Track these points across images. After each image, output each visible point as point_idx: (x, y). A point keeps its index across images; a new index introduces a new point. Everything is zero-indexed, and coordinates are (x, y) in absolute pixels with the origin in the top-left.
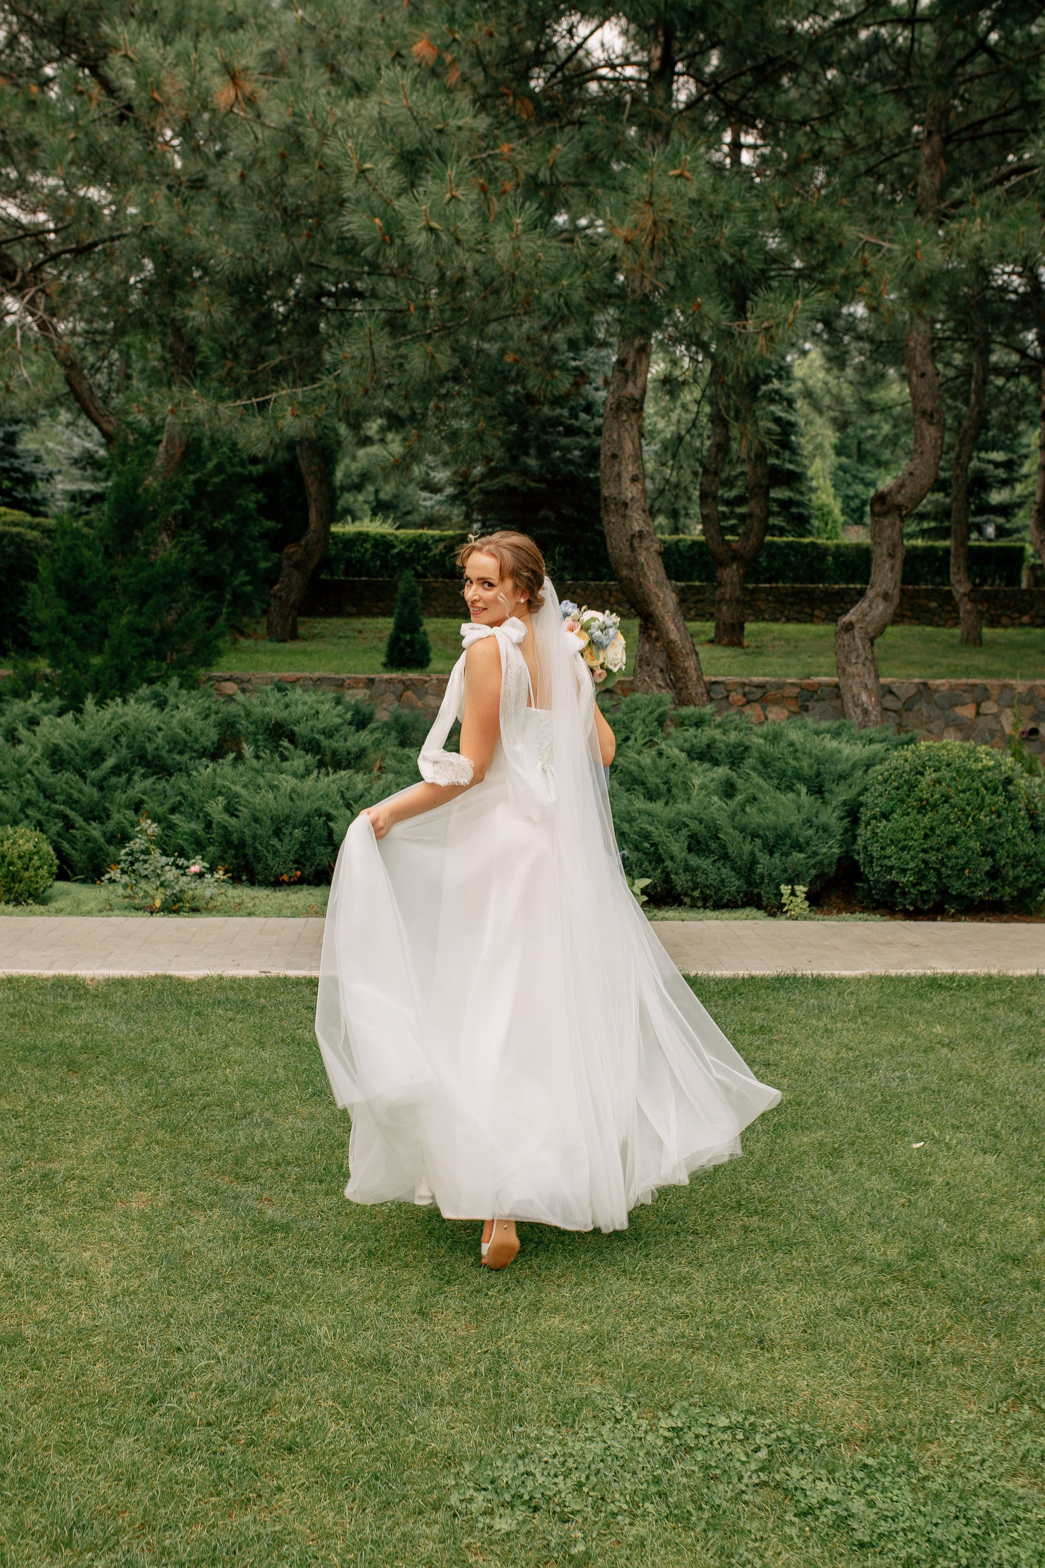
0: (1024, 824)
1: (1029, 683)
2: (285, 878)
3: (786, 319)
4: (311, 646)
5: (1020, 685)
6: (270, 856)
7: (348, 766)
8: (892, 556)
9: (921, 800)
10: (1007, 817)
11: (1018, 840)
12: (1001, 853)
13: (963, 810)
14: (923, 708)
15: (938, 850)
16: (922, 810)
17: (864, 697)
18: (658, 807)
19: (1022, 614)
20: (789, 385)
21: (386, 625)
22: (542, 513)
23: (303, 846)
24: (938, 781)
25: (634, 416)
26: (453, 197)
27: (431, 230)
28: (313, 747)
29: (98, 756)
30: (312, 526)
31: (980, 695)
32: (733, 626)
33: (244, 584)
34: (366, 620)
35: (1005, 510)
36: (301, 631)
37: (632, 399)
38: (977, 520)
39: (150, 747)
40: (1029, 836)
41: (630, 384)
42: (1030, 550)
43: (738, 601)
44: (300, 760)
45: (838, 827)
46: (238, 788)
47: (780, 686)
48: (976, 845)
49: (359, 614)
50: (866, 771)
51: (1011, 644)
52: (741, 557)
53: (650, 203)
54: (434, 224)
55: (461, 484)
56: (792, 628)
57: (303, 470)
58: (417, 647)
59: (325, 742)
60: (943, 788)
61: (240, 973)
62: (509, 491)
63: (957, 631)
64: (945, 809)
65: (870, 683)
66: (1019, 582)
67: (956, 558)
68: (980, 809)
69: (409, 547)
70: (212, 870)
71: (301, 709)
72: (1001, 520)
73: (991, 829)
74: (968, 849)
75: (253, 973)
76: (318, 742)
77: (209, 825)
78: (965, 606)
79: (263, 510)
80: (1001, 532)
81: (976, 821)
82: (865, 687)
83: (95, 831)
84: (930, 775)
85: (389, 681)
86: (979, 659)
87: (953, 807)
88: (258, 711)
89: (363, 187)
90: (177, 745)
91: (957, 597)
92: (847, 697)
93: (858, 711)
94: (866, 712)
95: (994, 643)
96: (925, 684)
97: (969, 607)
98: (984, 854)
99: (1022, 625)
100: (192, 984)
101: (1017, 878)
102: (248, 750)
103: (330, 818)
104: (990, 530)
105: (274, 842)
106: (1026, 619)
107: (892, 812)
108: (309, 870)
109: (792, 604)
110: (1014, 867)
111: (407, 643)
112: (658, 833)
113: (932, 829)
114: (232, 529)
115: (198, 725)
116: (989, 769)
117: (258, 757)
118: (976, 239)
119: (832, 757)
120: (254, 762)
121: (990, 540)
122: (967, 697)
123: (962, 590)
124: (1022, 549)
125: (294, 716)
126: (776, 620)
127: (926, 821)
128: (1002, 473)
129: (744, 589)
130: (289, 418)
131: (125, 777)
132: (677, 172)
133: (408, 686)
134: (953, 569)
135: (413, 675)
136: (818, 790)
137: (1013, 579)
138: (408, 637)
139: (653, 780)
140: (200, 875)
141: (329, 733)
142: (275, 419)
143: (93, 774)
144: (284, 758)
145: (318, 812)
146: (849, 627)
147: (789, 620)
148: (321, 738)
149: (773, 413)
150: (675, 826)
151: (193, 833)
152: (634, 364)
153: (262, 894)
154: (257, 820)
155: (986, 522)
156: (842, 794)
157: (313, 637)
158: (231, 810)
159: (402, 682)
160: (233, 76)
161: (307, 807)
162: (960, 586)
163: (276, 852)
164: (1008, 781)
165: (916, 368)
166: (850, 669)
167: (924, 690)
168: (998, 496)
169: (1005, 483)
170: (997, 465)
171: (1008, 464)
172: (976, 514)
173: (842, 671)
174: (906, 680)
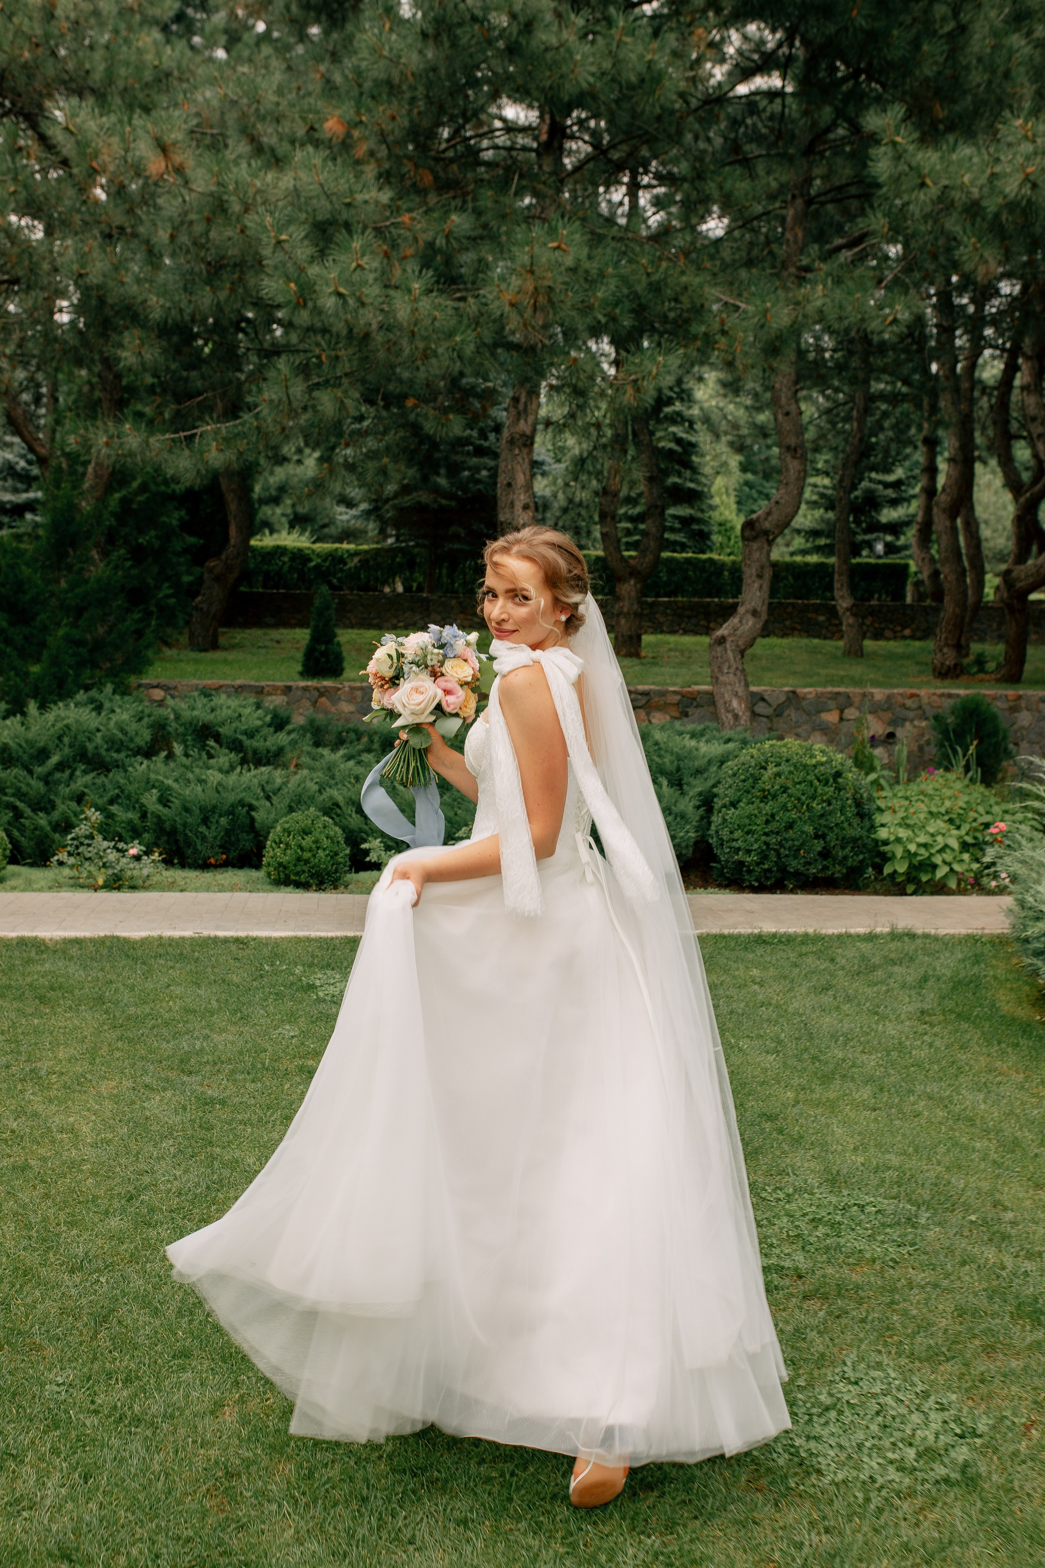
0: (850, 811)
1: (887, 691)
2: (212, 861)
3: (650, 373)
4: (231, 656)
5: (879, 694)
6: (199, 842)
7: (268, 763)
8: (760, 576)
9: (764, 790)
10: (836, 805)
11: (846, 825)
12: (831, 836)
13: (799, 799)
14: (792, 714)
15: (777, 833)
16: (764, 799)
17: (735, 704)
19: (904, 628)
20: (690, 408)
21: (303, 635)
22: (453, 529)
23: (228, 832)
24: (778, 775)
25: (525, 451)
26: (359, 266)
27: (340, 295)
28: (236, 746)
29: (43, 754)
30: (232, 541)
31: (844, 703)
32: (630, 637)
33: (167, 597)
34: (284, 631)
35: (895, 528)
36: (222, 641)
37: (523, 435)
38: (867, 537)
39: (90, 747)
40: (856, 821)
41: (522, 422)
42: (913, 567)
43: (635, 614)
44: (225, 758)
45: (694, 816)
46: (170, 782)
47: (663, 694)
48: (809, 829)
49: (277, 625)
50: (720, 767)
51: (891, 656)
52: (639, 573)
53: (532, 272)
54: (342, 290)
55: (376, 501)
56: (688, 640)
57: (224, 487)
58: (332, 657)
59: (247, 742)
60: (781, 780)
61: (177, 934)
62: (421, 508)
63: (841, 643)
64: (783, 798)
65: (740, 690)
66: (903, 597)
67: (840, 575)
68: (813, 798)
69: (325, 560)
70: (148, 853)
71: (225, 713)
72: (889, 538)
73: (822, 816)
74: (803, 832)
75: (188, 934)
76: (241, 742)
77: (144, 815)
78: (848, 620)
79: (185, 527)
80: (890, 549)
81: (809, 808)
82: (736, 694)
83: (42, 820)
84: (772, 770)
85: (305, 689)
86: (857, 669)
87: (790, 796)
88: (187, 715)
89: (280, 256)
90: (115, 745)
91: (841, 611)
92: (720, 703)
93: (730, 716)
94: (736, 717)
95: (874, 655)
96: (794, 692)
97: (851, 620)
98: (817, 837)
99: (904, 638)
100: (135, 942)
101: (845, 858)
102: (178, 749)
103: (251, 808)
104: (880, 548)
105: (203, 829)
106: (907, 632)
107: (739, 801)
108: (233, 854)
109: (689, 617)
110: (843, 848)
111: (323, 654)
113: (773, 816)
114: (157, 544)
115: (133, 727)
116: (822, 764)
117: (187, 755)
118: (819, 303)
119: (690, 755)
120: (184, 760)
121: (879, 557)
122: (832, 704)
123: (845, 605)
124: (906, 566)
125: (219, 719)
126: (673, 632)
127: (767, 808)
128: (891, 493)
129: (641, 603)
130: (214, 453)
131: (68, 772)
132: (555, 244)
133: (322, 693)
134: (836, 585)
135: (327, 683)
136: (676, 782)
137: (898, 594)
138: (323, 648)
140: (137, 858)
141: (251, 734)
142: (202, 453)
143: (39, 770)
144: (210, 756)
145: (242, 803)
146: (722, 641)
147: (686, 632)
148: (244, 738)
149: (674, 434)
151: (130, 822)
152: (526, 404)
153: (191, 875)
154: (187, 810)
155: (877, 539)
156: (697, 786)
157: (233, 647)
158: (164, 801)
159: (317, 689)
160: (163, 148)
161: (232, 798)
162: (843, 601)
163: (204, 838)
164: (838, 774)
165: (781, 407)
166: (723, 678)
167: (793, 697)
168: (888, 515)
169: (894, 503)
170: (887, 485)
171: (897, 485)
172: (866, 531)
173: (715, 680)
174: (778, 689)
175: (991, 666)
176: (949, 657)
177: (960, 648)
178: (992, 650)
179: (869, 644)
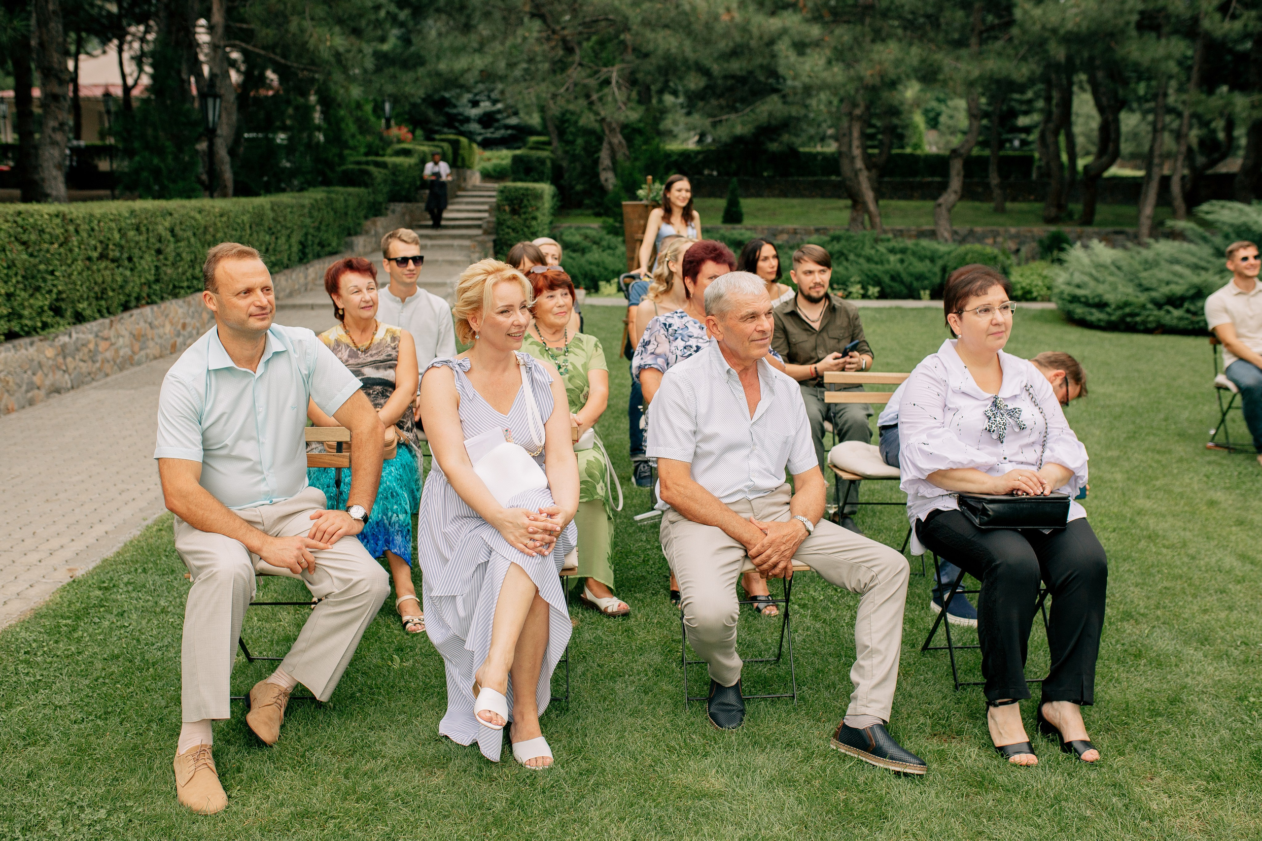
1: (1017, 229)
5: (1013, 230)
8: (958, 175)
14: (969, 238)
17: (946, 234)
18: (879, 267)
19: (1030, 195)
21: (723, 202)
31: (995, 234)
35: (1027, 130)
38: (1010, 136)
42: (1037, 155)
45: (939, 274)
47: (909, 230)
50: (948, 255)
51: (1022, 212)
63: (991, 205)
65: (948, 229)
66: (1031, 175)
67: (992, 162)
72: (1023, 136)
78: (997, 192)
80: (1024, 143)
82: (946, 230)
91: (992, 186)
93: (943, 237)
94: (946, 237)
95: (1011, 211)
96: (971, 230)
97: (999, 192)
99: (1030, 201)
104: (1017, 143)
106: (1032, 197)
109: (902, 190)
111: (733, 211)
112: (880, 275)
119: (937, 251)
121: (1016, 150)
122: (990, 235)
123: (995, 182)
124: (1032, 156)
128: (1024, 108)
134: (990, 170)
136: (932, 260)
137: (1028, 174)
138: (733, 208)
139: (876, 259)
146: (940, 205)
150: (886, 272)
155: (1015, 138)
156: (940, 263)
162: (994, 179)
166: (939, 223)
167: (971, 233)
168: (1022, 121)
169: (1026, 113)
170: (1021, 102)
171: (1030, 102)
172: (1008, 132)
173: (936, 223)
174: (963, 229)
175: (1076, 217)
176: (1053, 212)
177: (1060, 207)
178: (1077, 208)
179: (1009, 205)
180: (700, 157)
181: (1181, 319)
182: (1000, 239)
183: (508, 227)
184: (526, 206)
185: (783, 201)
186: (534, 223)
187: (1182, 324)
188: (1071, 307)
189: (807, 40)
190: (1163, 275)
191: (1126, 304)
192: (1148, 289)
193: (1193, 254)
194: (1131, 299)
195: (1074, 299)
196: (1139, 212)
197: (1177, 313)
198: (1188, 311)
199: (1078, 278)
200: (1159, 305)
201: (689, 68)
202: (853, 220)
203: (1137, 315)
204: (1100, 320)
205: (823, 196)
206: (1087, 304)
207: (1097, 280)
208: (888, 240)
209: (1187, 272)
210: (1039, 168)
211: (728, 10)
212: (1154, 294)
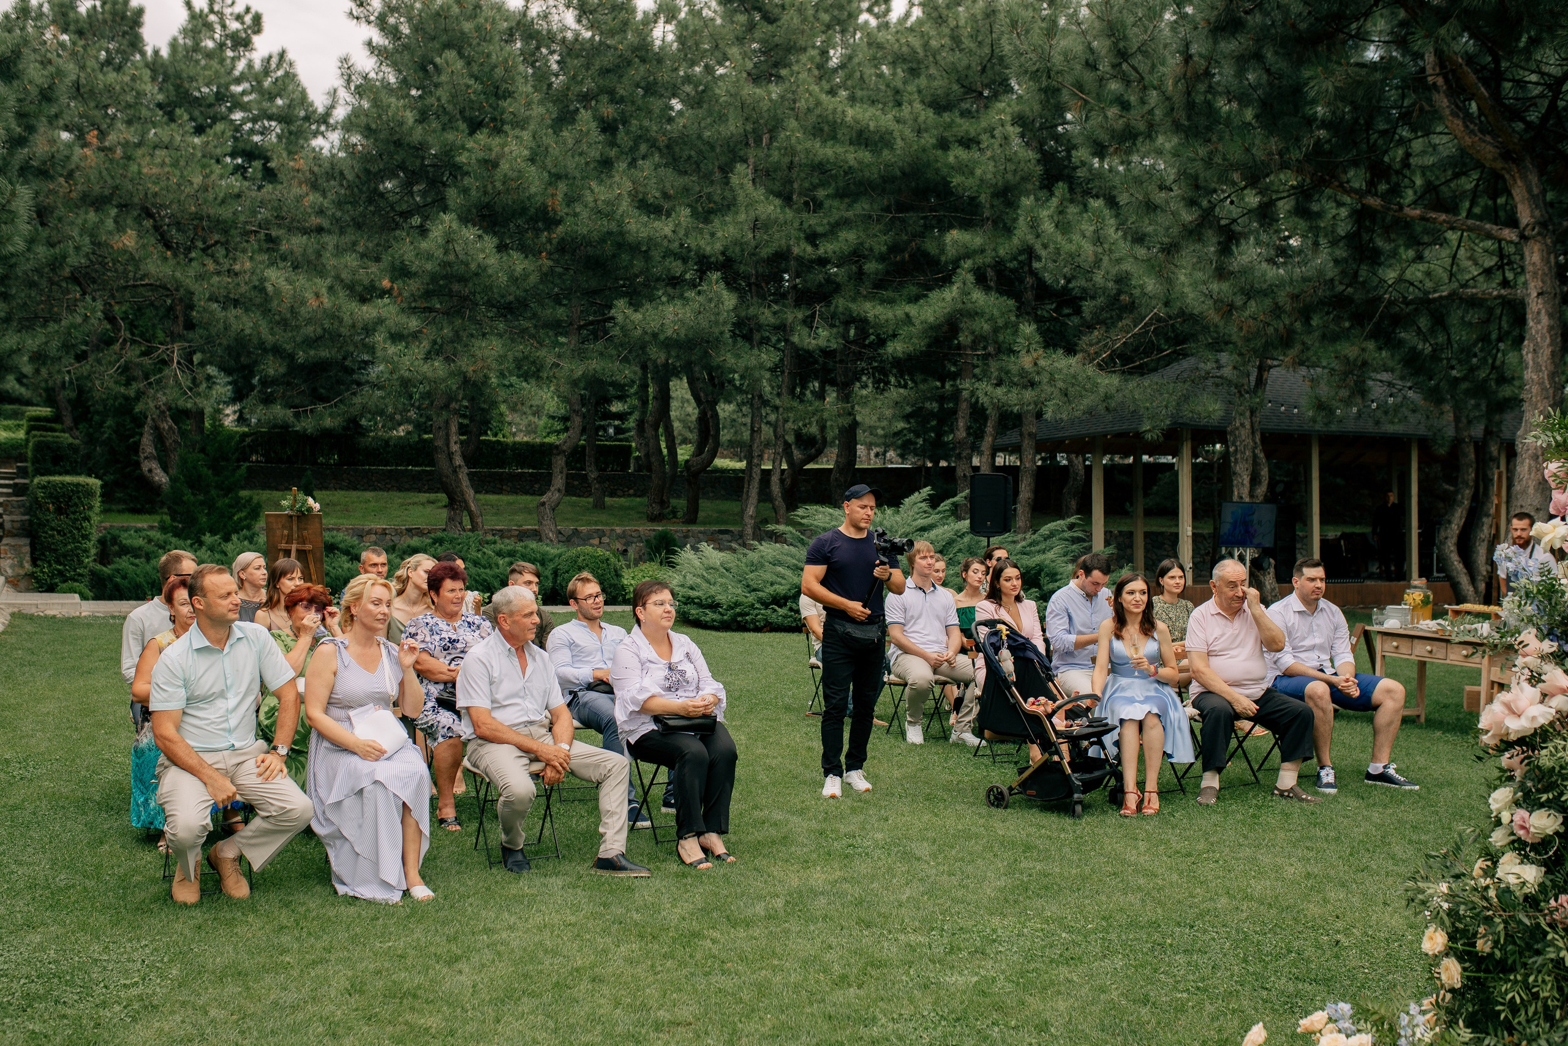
1: (623, 528)
5: (619, 530)
14: (575, 539)
17: (551, 534)
19: (629, 489)
28: (347, 553)
31: (601, 534)
35: (621, 416)
38: (603, 422)
42: (634, 445)
47: (509, 531)
51: (622, 508)
56: (492, 498)
63: (591, 500)
65: (553, 528)
66: (628, 468)
67: (590, 457)
72: (618, 423)
78: (595, 486)
80: (619, 430)
82: (551, 530)
84: (581, 558)
86: (604, 517)
91: (590, 479)
92: (543, 534)
93: (548, 540)
94: (552, 541)
95: (612, 507)
96: (576, 529)
97: (597, 486)
99: (630, 496)
104: (611, 431)
106: (631, 492)
116: (601, 555)
119: (547, 553)
121: (611, 439)
122: (595, 534)
123: (592, 474)
124: (630, 448)
128: (617, 393)
134: (587, 463)
136: (543, 564)
137: (625, 466)
139: (483, 562)
146: (544, 502)
147: (487, 492)
155: (609, 425)
156: (552, 566)
162: (592, 472)
164: (607, 559)
166: (544, 522)
167: (576, 532)
168: (616, 407)
169: (620, 399)
172: (602, 419)
173: (540, 523)
174: (567, 527)
175: (680, 514)
176: (656, 509)
177: (663, 503)
178: (680, 503)
179: (608, 500)
180: (248, 440)
181: (785, 617)
182: (606, 540)
183: (52, 529)
184: (76, 505)
185: (354, 494)
186: (86, 524)
187: (786, 622)
188: (686, 608)
189: (406, 332)
190: (768, 577)
191: (737, 604)
192: (755, 590)
193: (793, 556)
194: (741, 599)
195: (689, 601)
196: (743, 512)
197: (782, 611)
198: (791, 609)
199: (691, 580)
200: (766, 605)
201: (265, 351)
202: (451, 519)
203: (748, 614)
204: (713, 620)
205: (400, 489)
206: (701, 605)
207: (708, 581)
208: (495, 543)
209: (788, 573)
210: (637, 458)
211: (317, 296)
212: (761, 594)
